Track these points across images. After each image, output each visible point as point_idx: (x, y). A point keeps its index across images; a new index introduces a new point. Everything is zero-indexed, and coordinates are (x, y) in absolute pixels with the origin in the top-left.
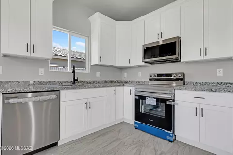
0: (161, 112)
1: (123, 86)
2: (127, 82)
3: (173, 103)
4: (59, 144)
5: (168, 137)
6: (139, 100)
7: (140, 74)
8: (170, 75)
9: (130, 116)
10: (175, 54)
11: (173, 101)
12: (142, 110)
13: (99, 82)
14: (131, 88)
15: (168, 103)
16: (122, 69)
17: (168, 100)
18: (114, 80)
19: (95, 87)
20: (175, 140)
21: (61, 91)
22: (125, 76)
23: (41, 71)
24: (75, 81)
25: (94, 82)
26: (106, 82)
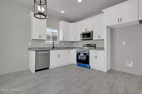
0: (85, 58)
1: (72, 49)
2: (75, 48)
3: (88, 55)
4: (49, 68)
5: (87, 67)
6: (78, 54)
7: (80, 44)
8: (90, 45)
9: (75, 61)
10: (90, 37)
11: (89, 54)
12: (79, 58)
13: (63, 48)
14: (75, 50)
15: (87, 55)
16: (73, 42)
17: (87, 54)
18: (69, 47)
19: (61, 49)
20: (90, 68)
21: (50, 51)
22: (74, 45)
23: (42, 44)
24: (53, 48)
25: (61, 48)
26: (66, 48)
